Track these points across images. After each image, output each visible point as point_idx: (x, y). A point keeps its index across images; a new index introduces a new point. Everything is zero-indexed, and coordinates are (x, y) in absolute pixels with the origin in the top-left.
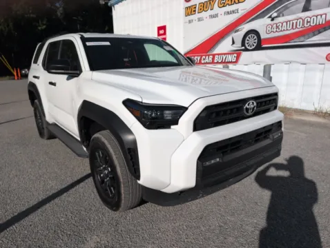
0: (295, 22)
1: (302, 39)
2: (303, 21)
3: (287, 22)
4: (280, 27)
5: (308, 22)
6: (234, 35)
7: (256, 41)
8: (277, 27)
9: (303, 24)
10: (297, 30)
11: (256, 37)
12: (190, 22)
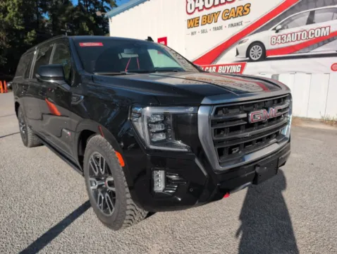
0: (299, 34)
1: (307, 50)
2: (308, 33)
3: (291, 34)
4: (285, 38)
5: (312, 34)
6: (238, 46)
7: (261, 52)
8: (282, 39)
9: (308, 36)
10: (301, 41)
11: (260, 48)
12: (193, 34)
